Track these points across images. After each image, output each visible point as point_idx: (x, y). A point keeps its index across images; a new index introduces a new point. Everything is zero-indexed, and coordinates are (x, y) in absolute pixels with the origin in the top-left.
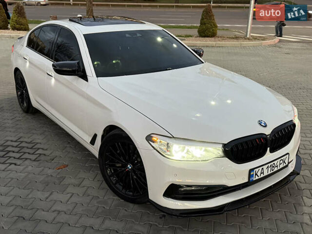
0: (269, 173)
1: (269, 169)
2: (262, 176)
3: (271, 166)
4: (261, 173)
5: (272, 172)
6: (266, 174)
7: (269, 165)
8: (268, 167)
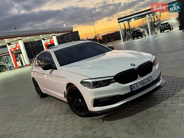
3: (142, 83)
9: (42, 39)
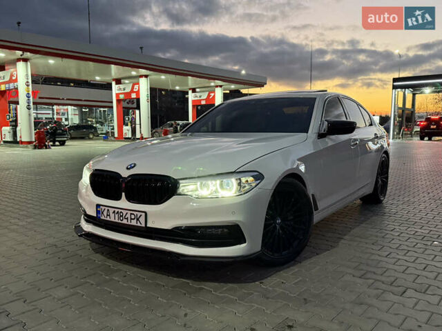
0: (116, 220)
1: (117, 216)
2: (108, 219)
3: (118, 212)
4: (107, 215)
5: (120, 221)
6: (112, 219)
7: (116, 210)
8: (114, 212)
9: (190, 89)
